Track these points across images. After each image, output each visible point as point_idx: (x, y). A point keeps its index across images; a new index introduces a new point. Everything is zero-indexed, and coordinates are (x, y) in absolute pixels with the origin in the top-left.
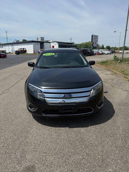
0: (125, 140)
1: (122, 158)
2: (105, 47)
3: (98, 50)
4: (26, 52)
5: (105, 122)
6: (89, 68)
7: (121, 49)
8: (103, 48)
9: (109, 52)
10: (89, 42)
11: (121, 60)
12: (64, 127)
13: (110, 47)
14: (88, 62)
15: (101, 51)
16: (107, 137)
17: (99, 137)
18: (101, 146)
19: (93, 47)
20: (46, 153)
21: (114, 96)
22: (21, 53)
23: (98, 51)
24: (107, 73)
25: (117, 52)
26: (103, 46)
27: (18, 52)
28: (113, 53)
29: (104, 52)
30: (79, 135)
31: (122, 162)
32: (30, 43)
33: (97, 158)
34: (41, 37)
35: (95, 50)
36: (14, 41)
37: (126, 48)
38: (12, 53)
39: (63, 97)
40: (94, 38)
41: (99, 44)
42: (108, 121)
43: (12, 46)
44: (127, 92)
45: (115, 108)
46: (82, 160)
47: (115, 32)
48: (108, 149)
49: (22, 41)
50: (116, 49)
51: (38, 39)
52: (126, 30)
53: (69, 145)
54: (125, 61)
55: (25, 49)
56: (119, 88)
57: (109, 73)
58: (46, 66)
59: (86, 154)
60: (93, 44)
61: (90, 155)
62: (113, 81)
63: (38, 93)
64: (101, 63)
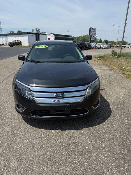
0: (122, 145)
1: (119, 167)
2: (103, 41)
3: (96, 43)
4: (21, 44)
5: (101, 123)
6: (86, 63)
7: (119, 43)
8: (101, 42)
9: (107, 46)
10: (87, 35)
11: (118, 55)
12: (56, 129)
13: (108, 41)
14: (85, 56)
15: (99, 45)
16: (102, 142)
17: (94, 142)
18: (96, 152)
19: (91, 40)
20: (34, 160)
21: (112, 94)
22: (16, 45)
23: (96, 45)
24: (104, 69)
25: (115, 46)
26: (101, 40)
27: (12, 44)
28: (110, 47)
29: (102, 46)
30: (72, 139)
31: (119, 172)
32: (24, 35)
33: (91, 168)
34: (37, 29)
35: (92, 44)
36: (8, 32)
37: (124, 43)
38: (6, 45)
39: (54, 97)
40: (92, 31)
41: (97, 38)
42: (104, 123)
43: (6, 37)
44: (125, 89)
45: (111, 107)
46: (74, 169)
47: (113, 25)
48: (103, 156)
49: (17, 32)
50: (114, 43)
51: (34, 30)
52: (126, 24)
53: (60, 151)
54: (123, 56)
55: (19, 41)
56: (117, 85)
57: (107, 68)
58: (38, 60)
59: (79, 162)
60: (90, 37)
61: (84, 164)
62: (111, 77)
63: (27, 92)
64: (98, 58)
